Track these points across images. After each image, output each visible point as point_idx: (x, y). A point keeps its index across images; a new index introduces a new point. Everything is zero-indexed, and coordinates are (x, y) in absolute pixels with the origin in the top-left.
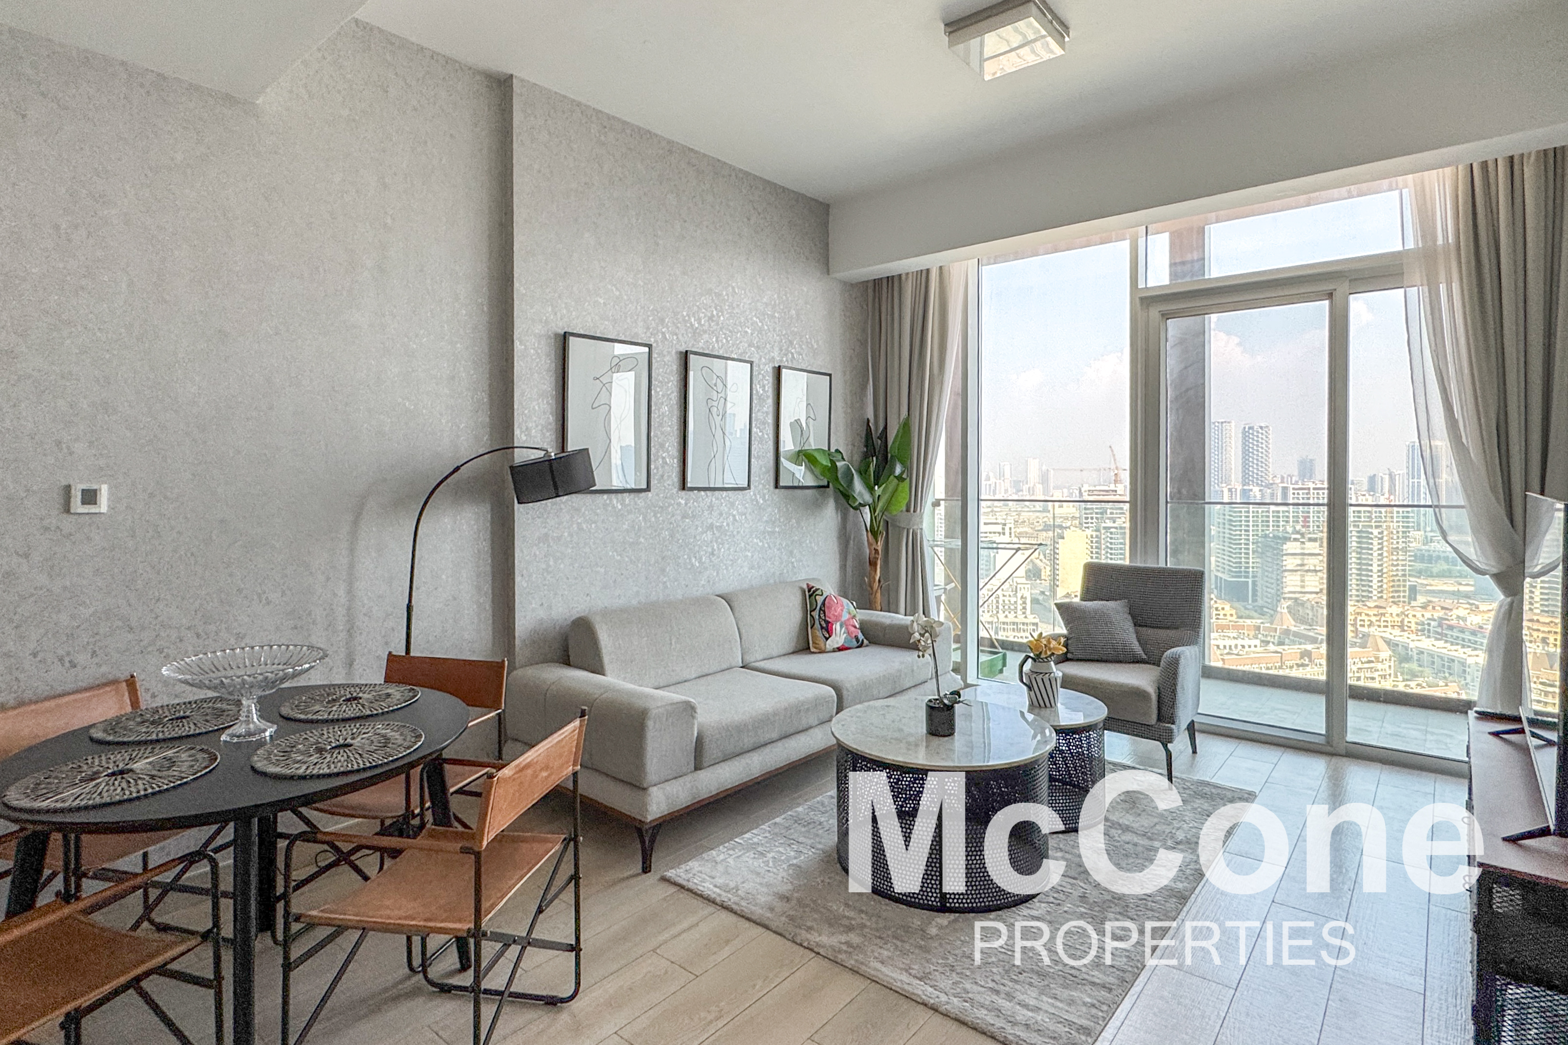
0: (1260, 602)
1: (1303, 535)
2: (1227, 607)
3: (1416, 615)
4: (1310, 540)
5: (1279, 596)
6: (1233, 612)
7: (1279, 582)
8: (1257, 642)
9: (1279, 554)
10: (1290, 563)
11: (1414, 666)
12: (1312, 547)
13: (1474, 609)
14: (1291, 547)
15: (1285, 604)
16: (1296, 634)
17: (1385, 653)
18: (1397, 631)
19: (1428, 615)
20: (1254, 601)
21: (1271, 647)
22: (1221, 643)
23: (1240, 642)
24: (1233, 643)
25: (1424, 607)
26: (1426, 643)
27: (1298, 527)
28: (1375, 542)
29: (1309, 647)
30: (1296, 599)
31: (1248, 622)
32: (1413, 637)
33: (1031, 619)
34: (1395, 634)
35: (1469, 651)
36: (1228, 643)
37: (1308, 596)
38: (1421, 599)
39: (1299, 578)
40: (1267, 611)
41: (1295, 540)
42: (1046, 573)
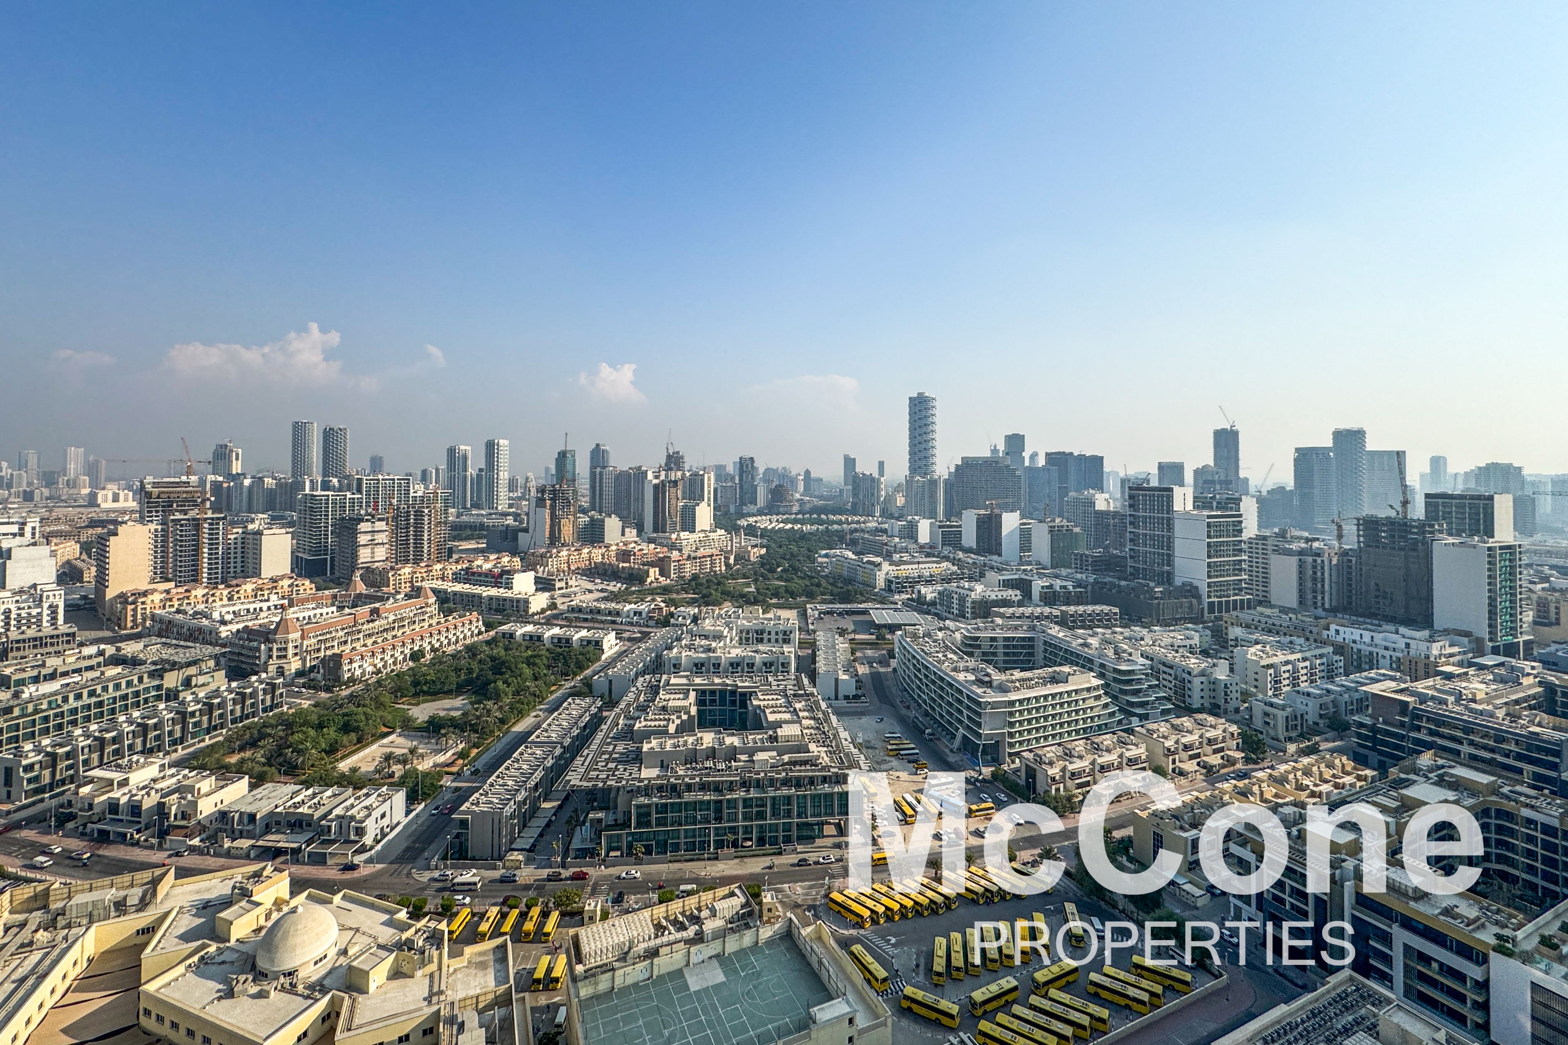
0: (337, 574)
1: (373, 517)
2: (307, 582)
3: (452, 568)
4: (380, 520)
5: (353, 567)
6: (313, 586)
7: (355, 556)
8: (334, 609)
9: (354, 533)
10: (363, 539)
11: (451, 605)
12: (381, 525)
13: (487, 560)
14: (364, 526)
15: (358, 574)
16: (367, 596)
17: (432, 600)
18: (440, 582)
19: (459, 567)
20: (332, 573)
21: (347, 611)
22: (301, 616)
23: (319, 611)
24: (312, 613)
25: (457, 562)
26: (459, 587)
27: (370, 510)
28: (426, 518)
29: (377, 605)
30: (368, 568)
31: (327, 592)
32: (450, 584)
33: (63, 628)
34: (438, 584)
35: (483, 588)
36: (306, 614)
37: (377, 564)
38: (455, 556)
39: (369, 551)
40: (344, 581)
41: (367, 520)
42: (90, 574)
